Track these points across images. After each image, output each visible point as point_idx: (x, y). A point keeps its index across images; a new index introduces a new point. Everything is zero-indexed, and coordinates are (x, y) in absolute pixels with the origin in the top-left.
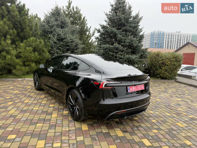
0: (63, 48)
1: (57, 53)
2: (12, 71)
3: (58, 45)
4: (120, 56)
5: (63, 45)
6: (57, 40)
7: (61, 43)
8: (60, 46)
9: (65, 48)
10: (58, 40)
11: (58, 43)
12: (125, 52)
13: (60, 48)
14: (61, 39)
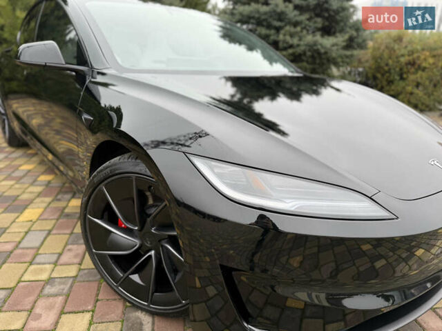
4: (288, 38)
12: (305, 27)
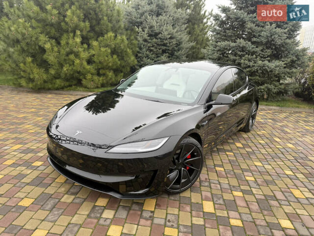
0: (156, 48)
1: (147, 56)
2: (82, 82)
3: (149, 45)
4: (247, 62)
5: (157, 44)
6: (148, 36)
7: (155, 40)
8: (153, 46)
9: (160, 49)
10: (150, 35)
11: (150, 41)
12: (259, 55)
13: (152, 48)
14: (154, 35)
